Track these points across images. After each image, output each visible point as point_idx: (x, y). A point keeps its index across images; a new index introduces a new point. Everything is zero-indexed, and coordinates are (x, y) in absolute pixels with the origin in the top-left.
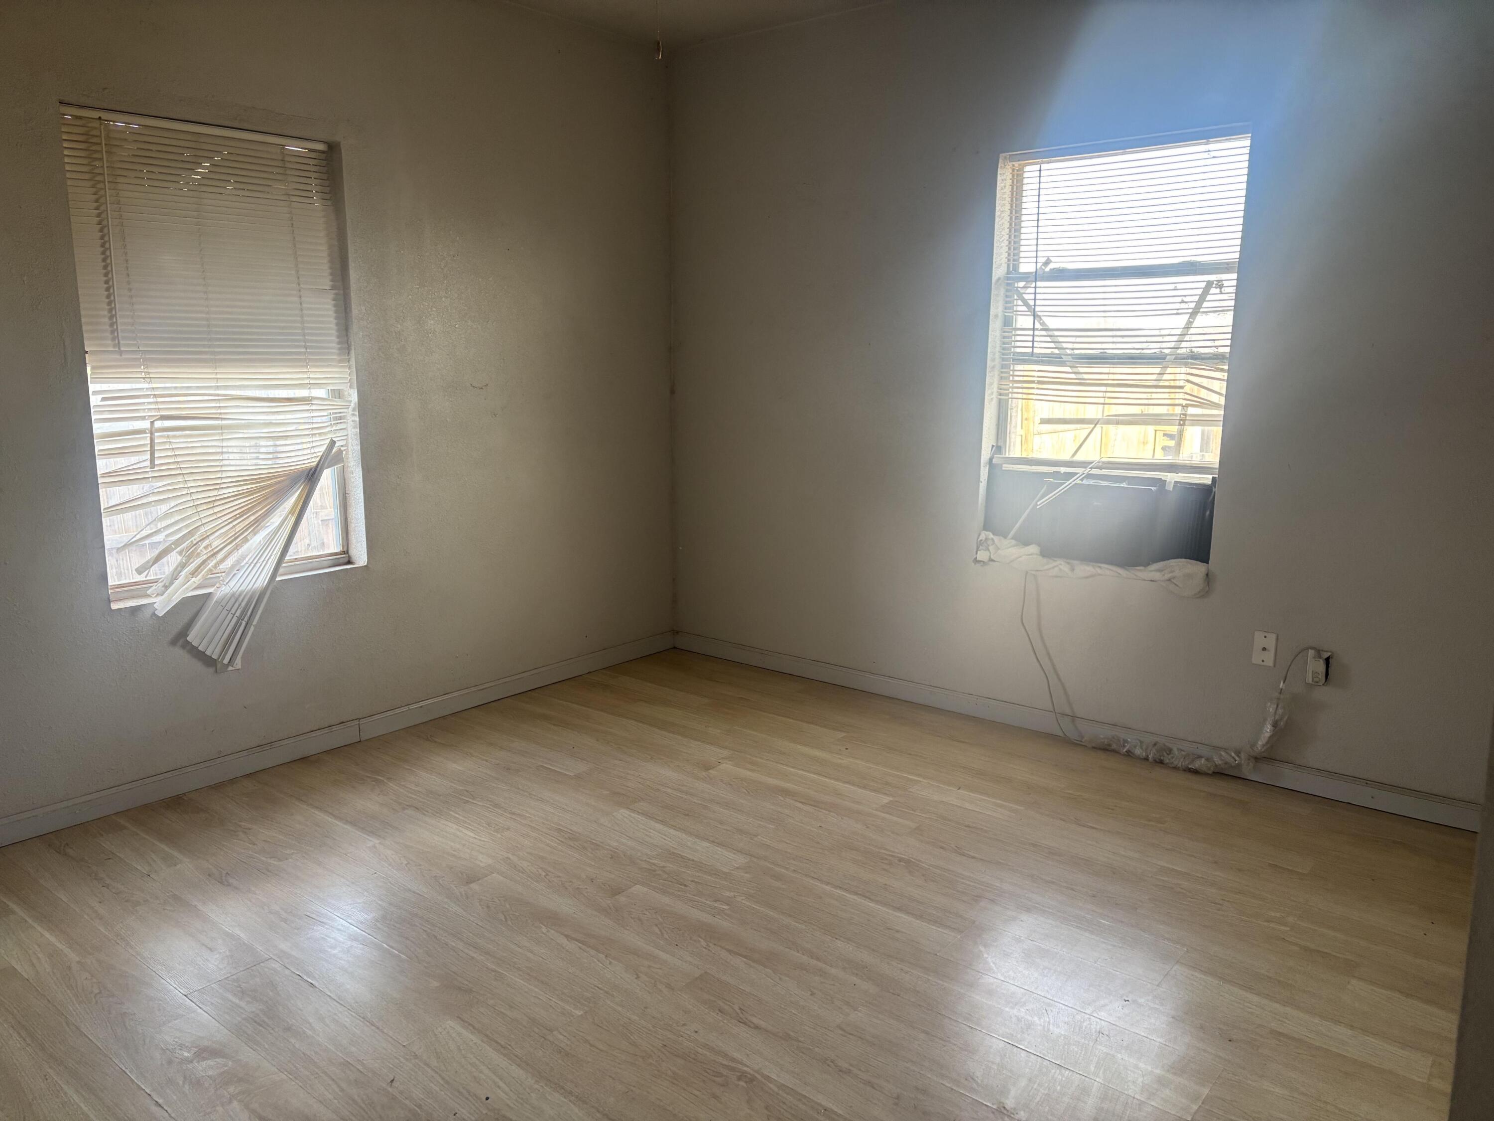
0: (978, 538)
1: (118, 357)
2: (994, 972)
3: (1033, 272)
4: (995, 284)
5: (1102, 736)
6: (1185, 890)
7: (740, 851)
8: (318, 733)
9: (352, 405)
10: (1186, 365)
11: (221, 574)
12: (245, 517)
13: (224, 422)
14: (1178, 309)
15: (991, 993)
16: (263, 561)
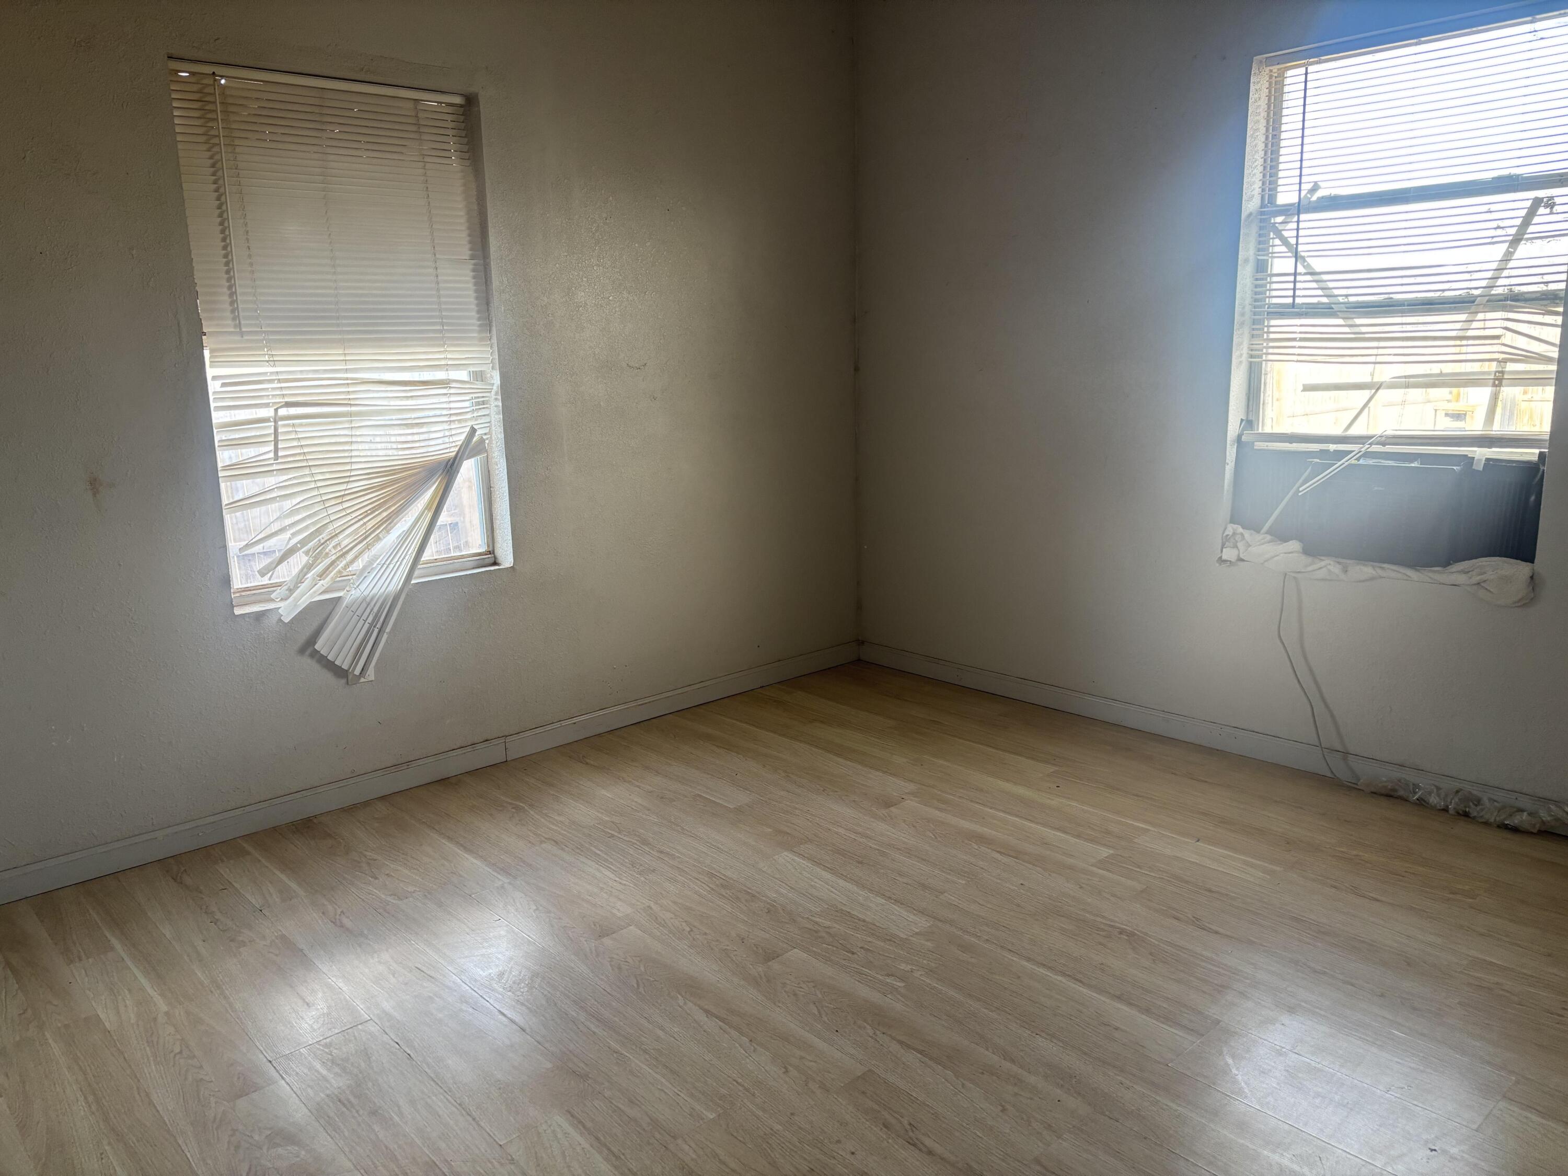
0: (1223, 533)
1: (237, 338)
2: (1246, 1097)
3: (1295, 203)
4: (1245, 221)
5: (1384, 779)
6: (1508, 992)
7: (922, 912)
8: (459, 752)
9: (495, 388)
10: (1504, 309)
11: (350, 577)
12: (377, 513)
13: (354, 409)
14: (1493, 237)
15: (1242, 1126)
16: (397, 562)
